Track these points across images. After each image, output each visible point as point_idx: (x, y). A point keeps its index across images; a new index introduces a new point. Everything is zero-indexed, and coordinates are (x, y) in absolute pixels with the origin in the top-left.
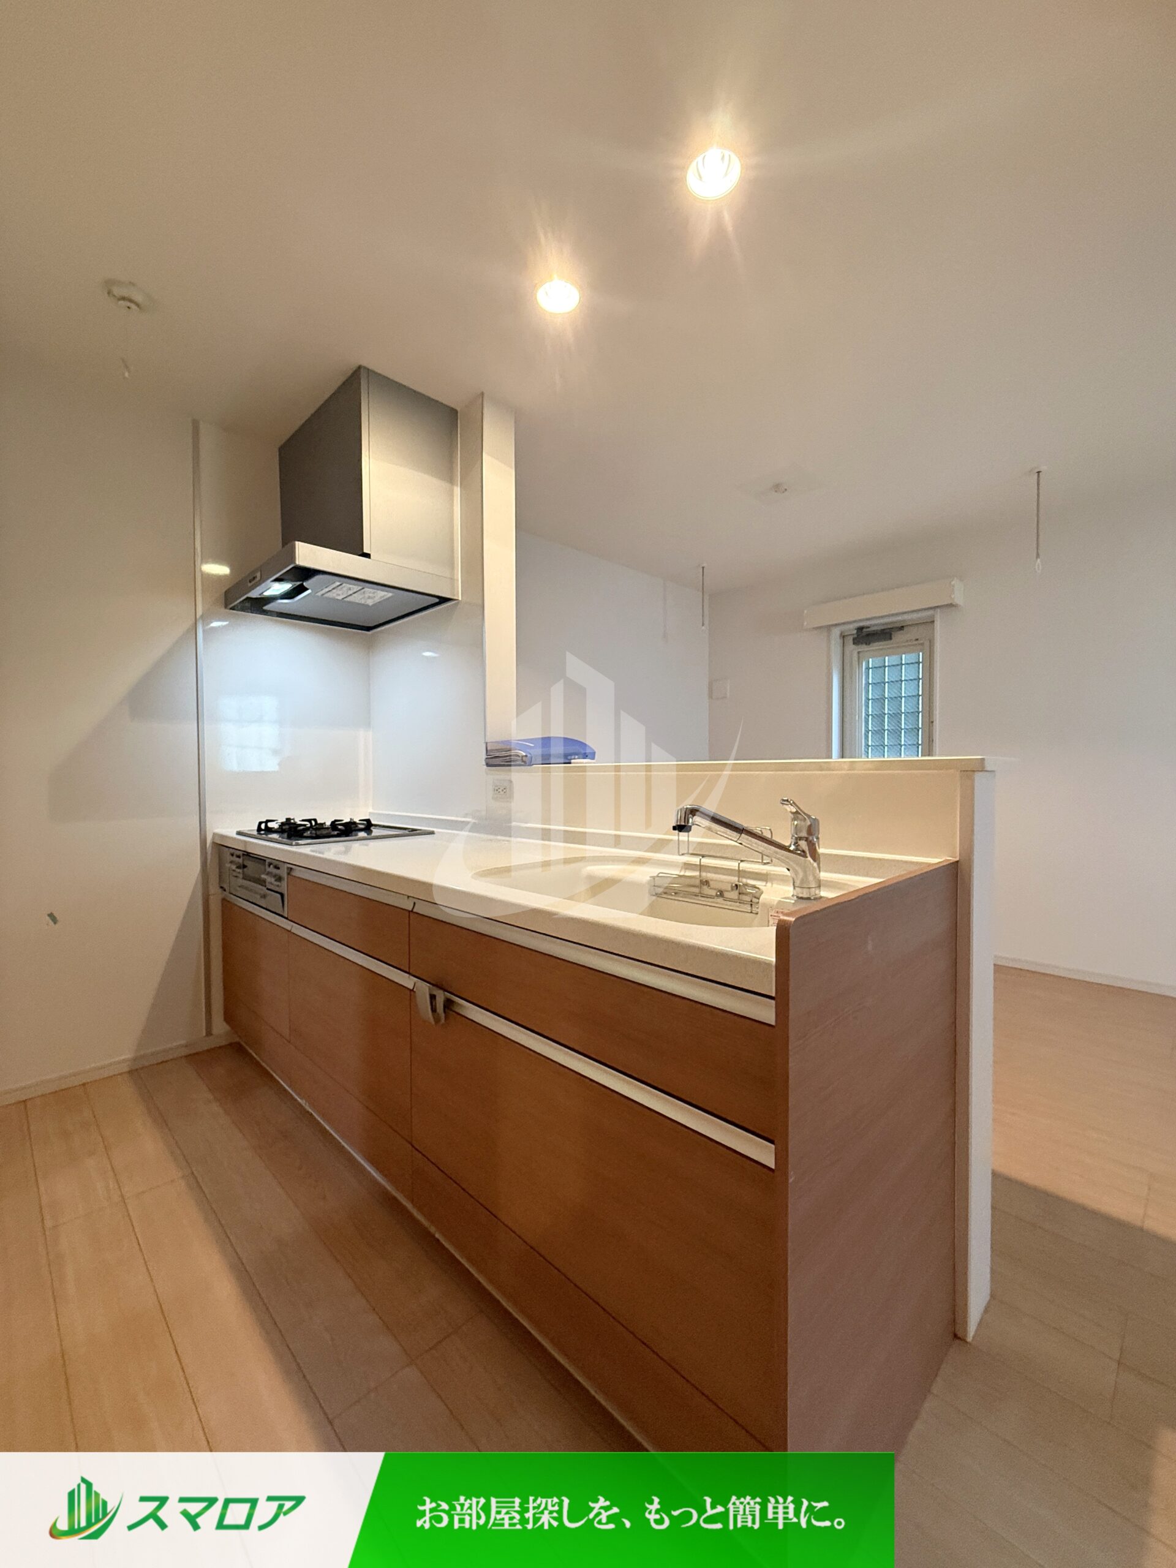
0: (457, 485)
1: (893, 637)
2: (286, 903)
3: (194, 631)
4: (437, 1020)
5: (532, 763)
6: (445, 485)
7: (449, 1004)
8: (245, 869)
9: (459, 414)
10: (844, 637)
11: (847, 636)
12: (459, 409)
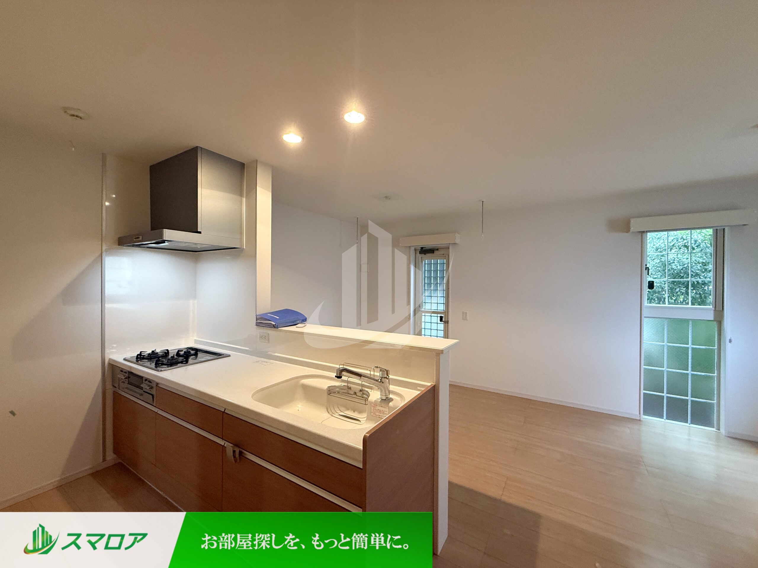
0: (244, 197)
1: (435, 252)
2: (155, 399)
3: (101, 257)
4: (236, 461)
5: (278, 327)
6: (238, 197)
7: (241, 453)
8: (129, 379)
9: (245, 166)
10: (416, 250)
11: (417, 250)
12: (245, 163)
